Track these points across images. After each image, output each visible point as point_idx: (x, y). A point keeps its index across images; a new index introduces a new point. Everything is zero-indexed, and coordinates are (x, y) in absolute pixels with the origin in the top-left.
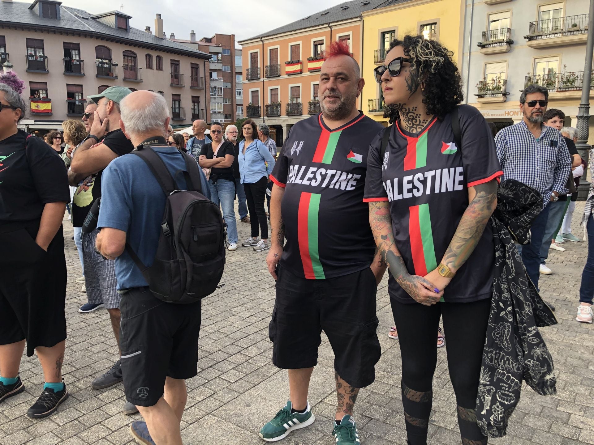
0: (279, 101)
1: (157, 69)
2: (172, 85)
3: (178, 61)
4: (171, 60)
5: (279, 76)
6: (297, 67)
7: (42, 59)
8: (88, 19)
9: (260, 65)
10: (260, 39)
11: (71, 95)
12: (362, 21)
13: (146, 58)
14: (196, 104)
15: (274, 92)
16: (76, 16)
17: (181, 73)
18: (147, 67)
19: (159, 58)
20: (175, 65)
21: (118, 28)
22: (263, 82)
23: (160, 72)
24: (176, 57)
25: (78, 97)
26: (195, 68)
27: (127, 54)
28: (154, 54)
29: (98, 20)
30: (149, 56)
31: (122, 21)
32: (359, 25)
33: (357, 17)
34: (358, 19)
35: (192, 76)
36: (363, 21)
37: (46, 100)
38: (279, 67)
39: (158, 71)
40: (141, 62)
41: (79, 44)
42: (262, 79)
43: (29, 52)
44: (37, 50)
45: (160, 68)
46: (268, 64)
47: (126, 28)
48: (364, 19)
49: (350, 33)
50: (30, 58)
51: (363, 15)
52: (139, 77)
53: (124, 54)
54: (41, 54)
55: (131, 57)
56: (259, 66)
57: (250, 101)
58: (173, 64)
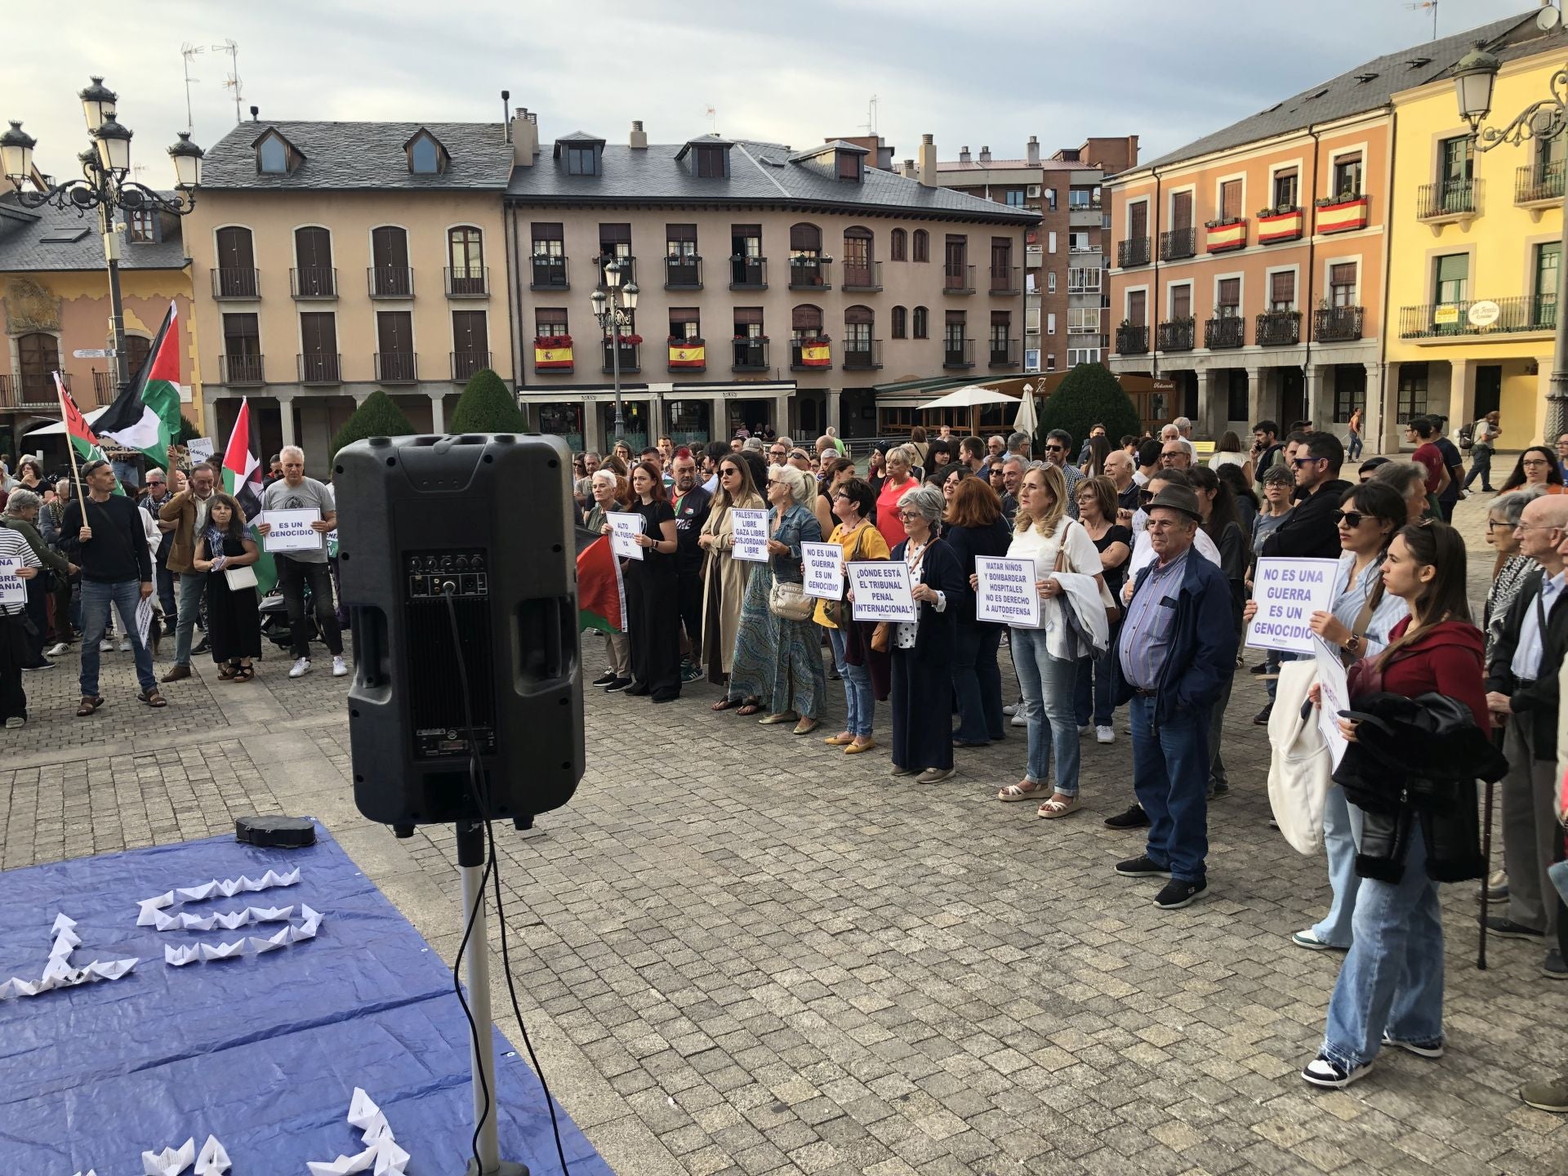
0: (1191, 314)
1: (915, 260)
2: (946, 292)
3: (964, 237)
4: (948, 236)
5: (1193, 255)
6: (1234, 234)
7: (692, 263)
8: (782, 166)
9: (1150, 232)
10: (1150, 172)
11: (741, 329)
12: (1392, 116)
13: (893, 238)
14: (1002, 329)
15: (1180, 294)
16: (762, 162)
17: (969, 264)
18: (893, 259)
19: (921, 236)
20: (956, 247)
21: (841, 177)
22: (1157, 270)
23: (922, 264)
24: (957, 229)
25: (753, 332)
26: (1001, 249)
27: (852, 235)
28: (910, 228)
29: (803, 164)
30: (899, 234)
31: (851, 161)
32: (1385, 126)
33: (1379, 108)
34: (1383, 112)
35: (993, 269)
36: (1396, 116)
37: (697, 342)
38: (1193, 235)
39: (916, 264)
40: (882, 248)
41: (759, 227)
42: (1153, 264)
43: (671, 250)
44: (685, 244)
45: (921, 256)
46: (1170, 229)
47: (855, 175)
48: (1398, 110)
49: (1362, 146)
50: (674, 263)
51: (1394, 101)
52: (876, 283)
53: (848, 234)
54: (692, 253)
55: (862, 239)
56: (1148, 235)
57: (1126, 316)
58: (952, 244)
